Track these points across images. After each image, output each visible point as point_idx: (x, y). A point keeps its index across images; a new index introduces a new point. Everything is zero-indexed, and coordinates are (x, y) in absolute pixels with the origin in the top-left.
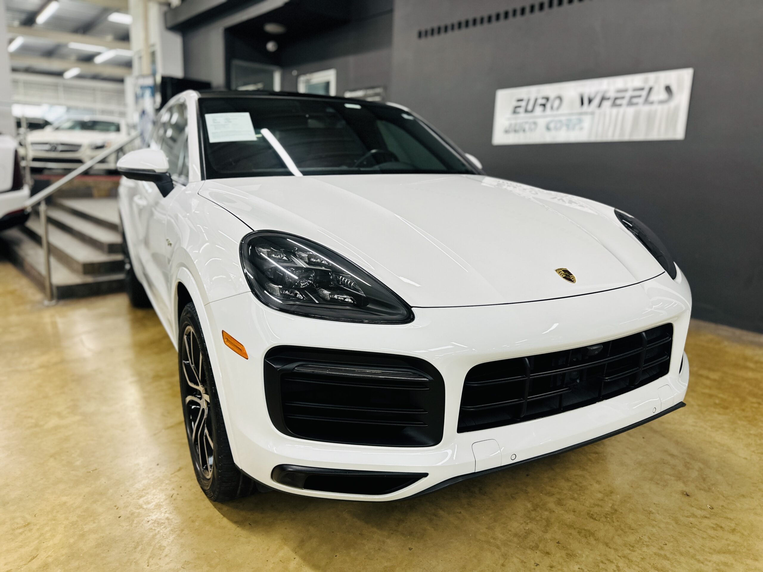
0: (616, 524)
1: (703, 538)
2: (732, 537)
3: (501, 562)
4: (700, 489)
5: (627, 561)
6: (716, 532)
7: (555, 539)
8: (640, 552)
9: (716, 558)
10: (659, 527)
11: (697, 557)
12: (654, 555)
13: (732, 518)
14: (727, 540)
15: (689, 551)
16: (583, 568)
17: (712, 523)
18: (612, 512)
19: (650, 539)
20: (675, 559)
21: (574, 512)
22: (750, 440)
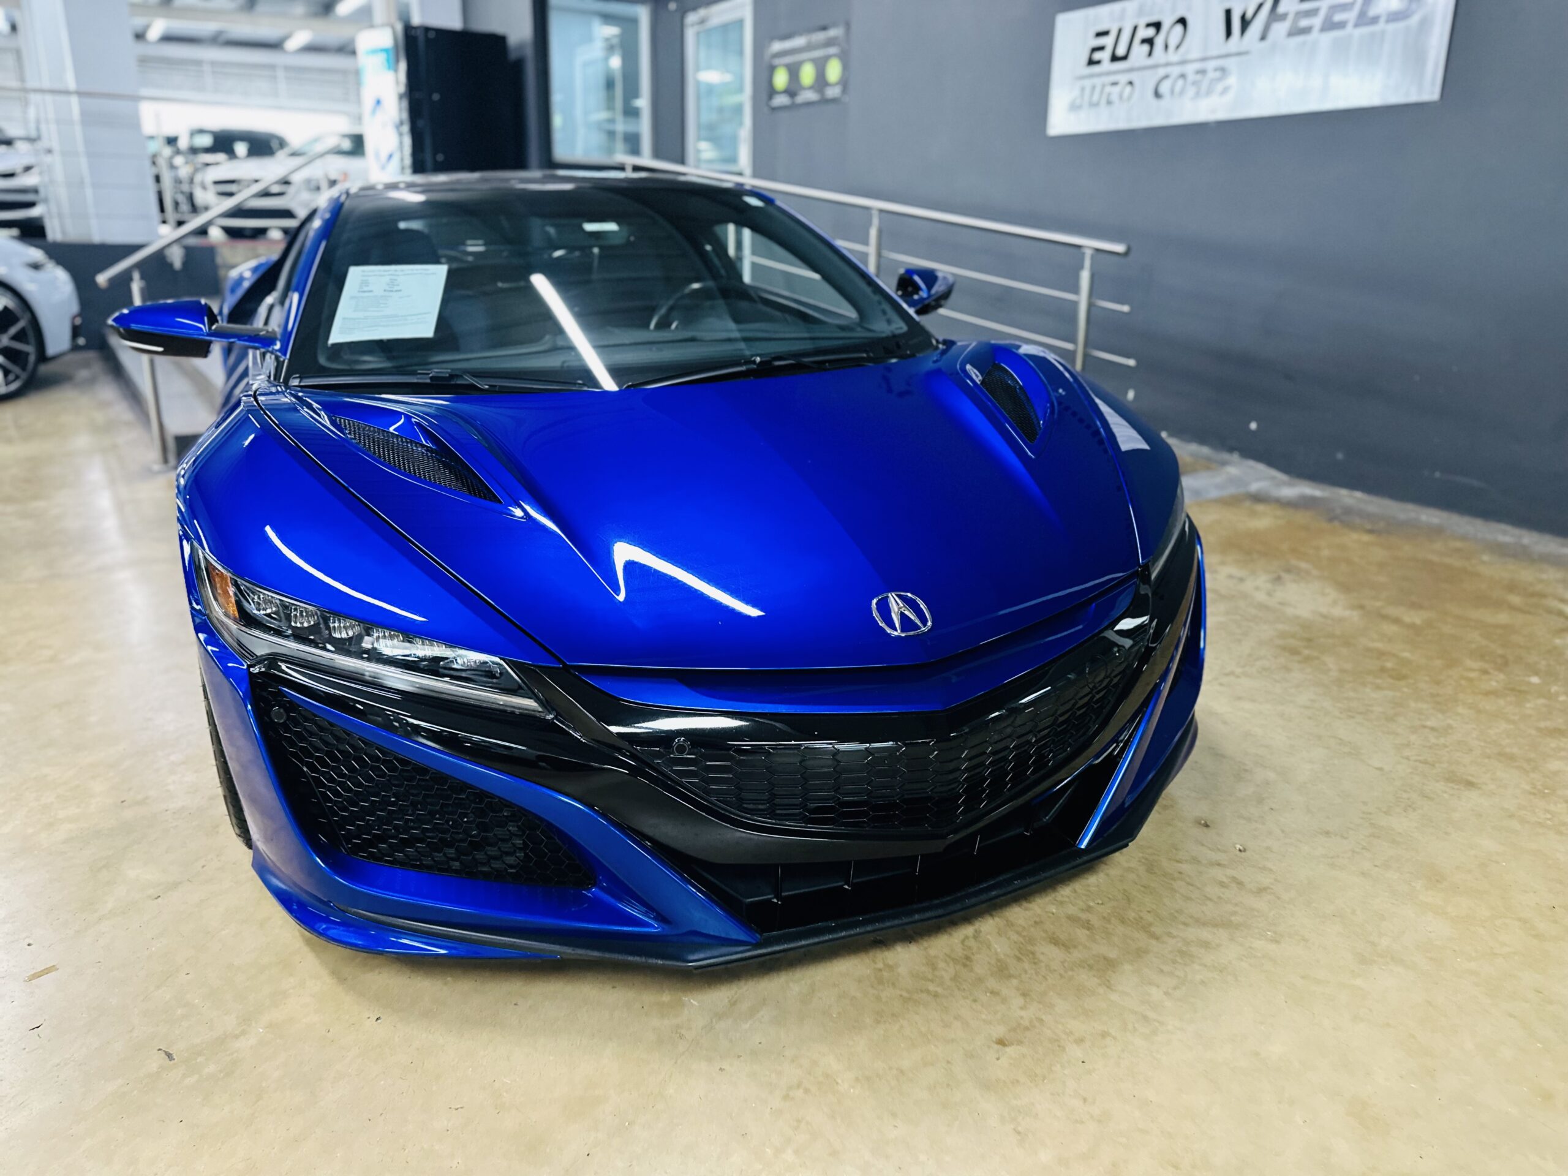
2: (1251, 901)
6: (1222, 890)
8: (1039, 911)
9: (1192, 933)
11: (1153, 929)
13: (1274, 868)
14: (1236, 905)
15: (1141, 918)
17: (1225, 875)
20: (1106, 928)
22: (1413, 738)
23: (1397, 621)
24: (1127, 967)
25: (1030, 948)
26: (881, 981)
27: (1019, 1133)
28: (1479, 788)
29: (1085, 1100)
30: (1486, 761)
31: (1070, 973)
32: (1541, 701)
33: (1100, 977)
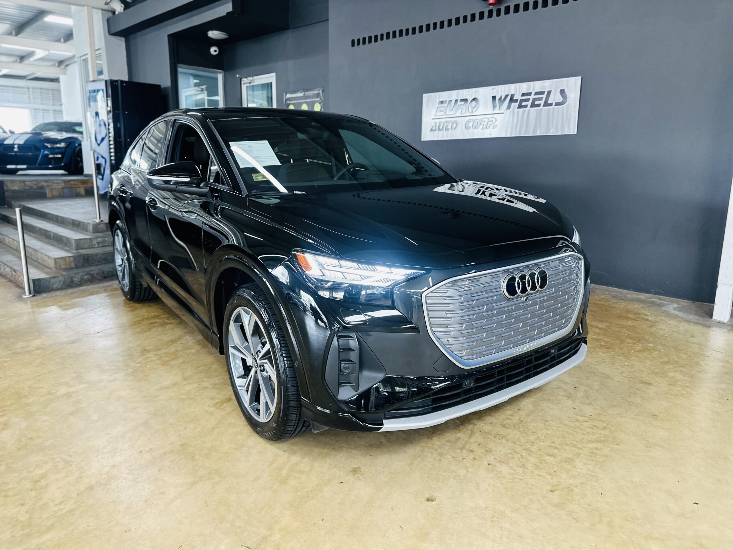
0: (522, 430)
1: (583, 434)
2: (603, 432)
3: (438, 459)
4: (584, 404)
5: (528, 451)
6: (592, 430)
7: (477, 442)
8: (538, 446)
9: (590, 445)
10: (553, 430)
11: (578, 446)
12: (547, 447)
13: (604, 420)
14: (599, 434)
15: (572, 443)
16: (497, 458)
17: (590, 424)
18: (519, 422)
19: (545, 437)
20: (563, 448)
21: (491, 424)
22: (624, 369)
23: (597, 327)
24: (577, 460)
25: (542, 458)
26: (500, 478)
27: (574, 519)
28: (653, 385)
29: (589, 505)
30: (650, 375)
31: (560, 465)
32: (657, 352)
33: (570, 465)
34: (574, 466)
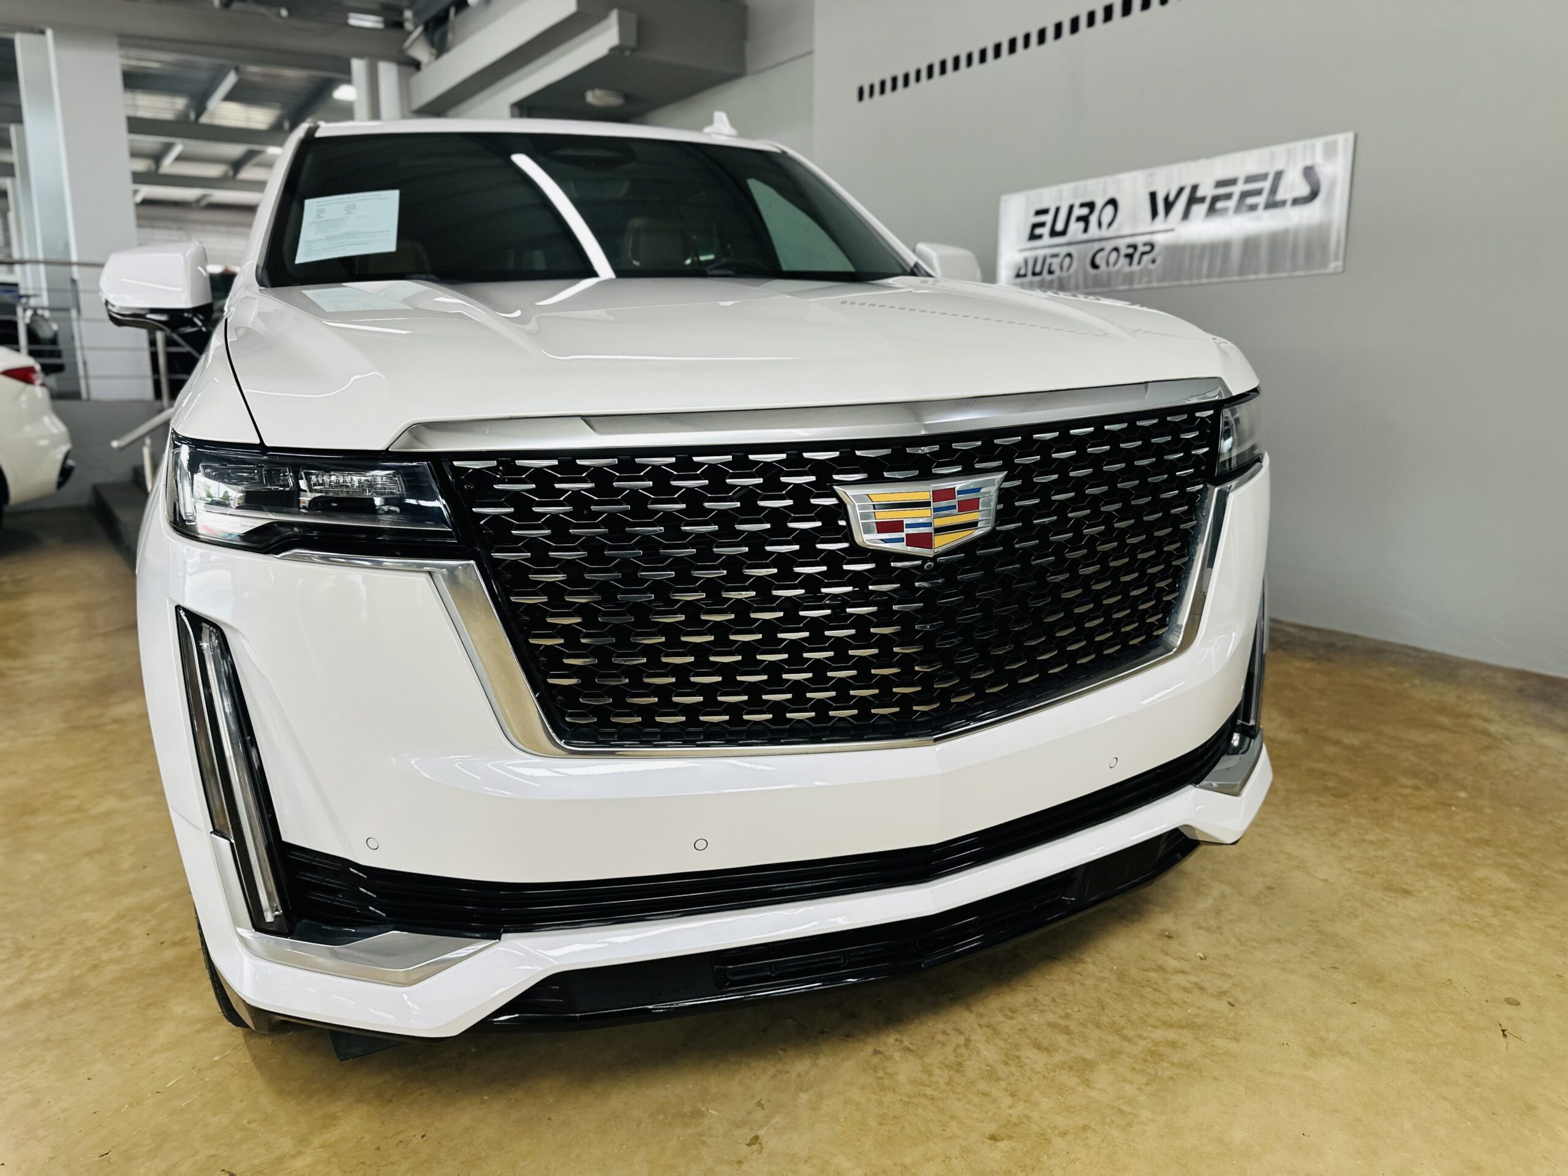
1: (1155, 1003)
2: (1212, 1004)
4: (1200, 928)
6: (1186, 995)
12: (1045, 1026)
17: (1188, 981)
20: (1083, 1032)
26: (882, 1090)
28: (1413, 895)
31: (1053, 1074)
33: (1079, 1077)
34: (1087, 1084)
